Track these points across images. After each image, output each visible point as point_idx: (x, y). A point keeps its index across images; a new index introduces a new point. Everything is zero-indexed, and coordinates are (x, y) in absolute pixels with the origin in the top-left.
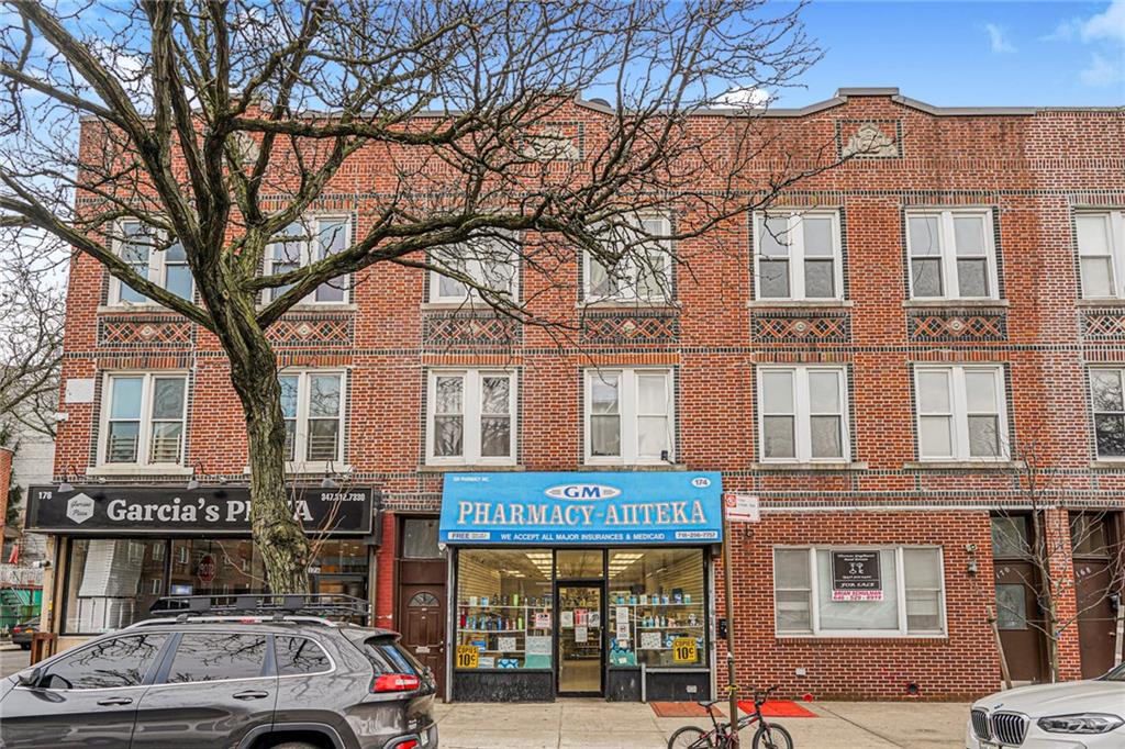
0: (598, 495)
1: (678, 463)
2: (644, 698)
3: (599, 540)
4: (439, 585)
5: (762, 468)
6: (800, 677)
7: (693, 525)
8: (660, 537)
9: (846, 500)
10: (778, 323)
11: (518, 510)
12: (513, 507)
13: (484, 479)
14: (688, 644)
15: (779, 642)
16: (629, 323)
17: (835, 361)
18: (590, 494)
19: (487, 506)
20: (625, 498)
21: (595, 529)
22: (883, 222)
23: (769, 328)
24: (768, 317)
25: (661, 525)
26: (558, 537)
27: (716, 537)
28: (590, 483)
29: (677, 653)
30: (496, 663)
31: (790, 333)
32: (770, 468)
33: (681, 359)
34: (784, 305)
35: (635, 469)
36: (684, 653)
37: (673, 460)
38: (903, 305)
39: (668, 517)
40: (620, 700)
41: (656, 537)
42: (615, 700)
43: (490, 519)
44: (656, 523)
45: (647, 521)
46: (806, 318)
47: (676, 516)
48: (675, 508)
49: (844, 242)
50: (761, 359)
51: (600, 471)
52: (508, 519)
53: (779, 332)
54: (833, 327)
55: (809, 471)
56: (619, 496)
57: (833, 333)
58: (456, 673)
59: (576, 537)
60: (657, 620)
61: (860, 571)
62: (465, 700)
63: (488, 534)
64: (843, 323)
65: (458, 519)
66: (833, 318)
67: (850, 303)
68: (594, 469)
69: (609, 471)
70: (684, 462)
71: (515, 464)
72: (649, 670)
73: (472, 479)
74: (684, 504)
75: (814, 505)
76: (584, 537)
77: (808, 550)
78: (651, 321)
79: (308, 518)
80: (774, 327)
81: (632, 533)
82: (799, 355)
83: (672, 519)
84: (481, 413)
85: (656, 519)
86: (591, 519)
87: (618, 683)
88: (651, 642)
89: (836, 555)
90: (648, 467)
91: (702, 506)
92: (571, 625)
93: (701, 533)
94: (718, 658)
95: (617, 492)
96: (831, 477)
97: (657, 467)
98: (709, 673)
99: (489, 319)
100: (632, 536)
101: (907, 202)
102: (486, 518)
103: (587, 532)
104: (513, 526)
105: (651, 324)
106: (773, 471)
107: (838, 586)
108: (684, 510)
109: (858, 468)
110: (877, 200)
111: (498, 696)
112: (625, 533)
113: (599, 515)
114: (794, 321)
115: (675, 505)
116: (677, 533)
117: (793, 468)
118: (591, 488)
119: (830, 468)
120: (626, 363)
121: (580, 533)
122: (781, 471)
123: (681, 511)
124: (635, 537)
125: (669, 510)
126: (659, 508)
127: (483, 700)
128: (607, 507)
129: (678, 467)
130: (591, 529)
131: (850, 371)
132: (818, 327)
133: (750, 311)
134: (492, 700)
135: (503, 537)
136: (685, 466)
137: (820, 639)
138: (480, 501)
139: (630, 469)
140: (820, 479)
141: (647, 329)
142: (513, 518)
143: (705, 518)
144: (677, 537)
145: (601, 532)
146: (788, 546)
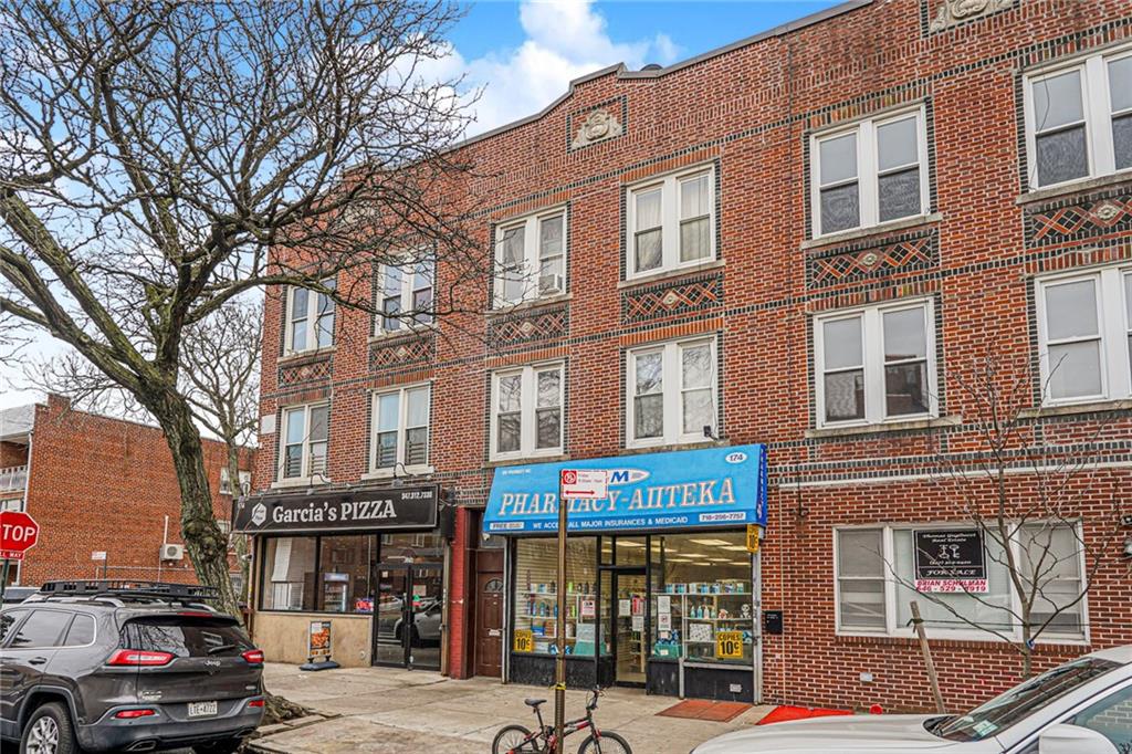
0: (626, 480)
1: (721, 438)
2: (682, 694)
3: (621, 526)
4: (498, 572)
5: (818, 435)
6: (866, 683)
7: (720, 505)
8: (683, 520)
9: (929, 466)
10: (841, 261)
11: (551, 499)
12: (547, 496)
13: (528, 471)
14: (733, 637)
15: (839, 641)
16: (671, 294)
17: (916, 293)
18: (619, 479)
19: (526, 496)
20: (653, 481)
21: (619, 515)
22: (987, 100)
23: (829, 268)
24: (827, 257)
25: (685, 508)
26: (583, 524)
27: (744, 518)
28: (621, 467)
29: (721, 647)
30: (550, 649)
31: (856, 270)
32: (828, 434)
33: (725, 322)
34: (848, 238)
35: (675, 449)
36: (729, 648)
37: (717, 437)
38: (1018, 202)
39: (694, 499)
40: (660, 694)
41: (679, 520)
42: (655, 694)
43: (526, 509)
44: (681, 505)
45: (671, 504)
46: (877, 246)
47: (703, 496)
48: (703, 488)
49: (930, 141)
50: (819, 307)
51: (639, 454)
52: (541, 508)
53: (842, 270)
54: (914, 251)
55: (878, 434)
56: (648, 478)
57: (914, 259)
58: (514, 656)
59: (600, 523)
60: (707, 611)
61: (955, 556)
62: (521, 682)
63: (523, 523)
64: (928, 244)
65: (500, 510)
66: (914, 240)
67: (939, 216)
68: (634, 452)
69: (648, 453)
70: (727, 437)
71: (562, 454)
72: (687, 664)
73: (517, 472)
74: (712, 483)
75: (886, 475)
76: (607, 523)
77: (881, 530)
78: (693, 287)
79: (393, 515)
80: (836, 267)
81: (654, 517)
82: (867, 293)
83: (698, 500)
84: (536, 407)
85: (681, 501)
86: (616, 504)
87: (659, 675)
88: (700, 634)
89: (920, 535)
90: (689, 445)
91: (733, 485)
92: (629, 614)
93: (727, 514)
94: (764, 655)
95: (646, 475)
96: (909, 438)
97: (697, 445)
98: (752, 672)
99: (540, 316)
100: (653, 521)
101: (1025, 65)
102: (523, 508)
103: (610, 519)
104: (545, 514)
105: (694, 290)
106: (832, 437)
107: (924, 573)
108: (711, 490)
109: (947, 424)
110: (978, 74)
111: (547, 680)
112: (647, 517)
113: (624, 500)
114: (863, 253)
115: (703, 485)
116: (701, 516)
117: (857, 431)
118: (621, 472)
119: (907, 427)
120: (667, 338)
121: (603, 519)
122: (842, 436)
123: (708, 491)
124: (658, 521)
125: (695, 491)
126: (686, 490)
127: (535, 684)
128: (633, 490)
129: (721, 443)
130: (614, 515)
131: (938, 302)
132: (893, 255)
133: (805, 253)
134: (543, 684)
135: (535, 526)
136: (728, 440)
137: (892, 639)
138: (519, 492)
139: (669, 449)
140: (894, 442)
141: (689, 296)
142: (546, 507)
143: (735, 497)
144: (701, 520)
145: (623, 518)
146: (852, 526)
